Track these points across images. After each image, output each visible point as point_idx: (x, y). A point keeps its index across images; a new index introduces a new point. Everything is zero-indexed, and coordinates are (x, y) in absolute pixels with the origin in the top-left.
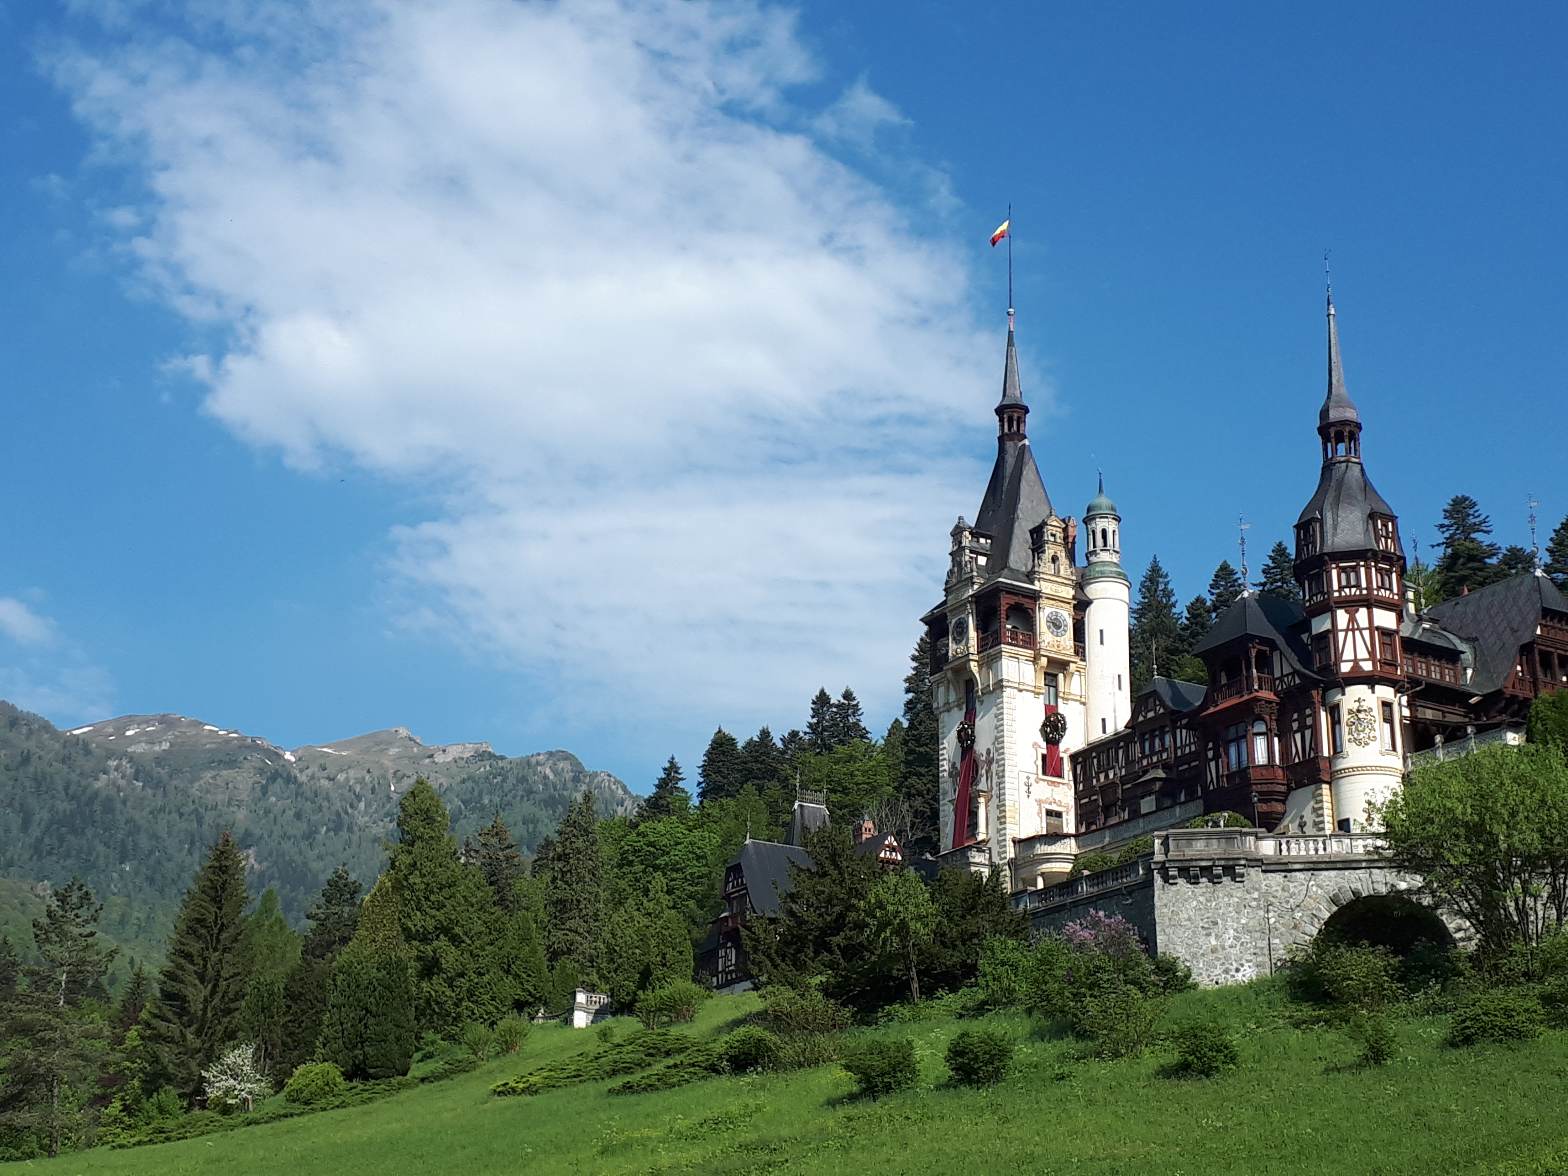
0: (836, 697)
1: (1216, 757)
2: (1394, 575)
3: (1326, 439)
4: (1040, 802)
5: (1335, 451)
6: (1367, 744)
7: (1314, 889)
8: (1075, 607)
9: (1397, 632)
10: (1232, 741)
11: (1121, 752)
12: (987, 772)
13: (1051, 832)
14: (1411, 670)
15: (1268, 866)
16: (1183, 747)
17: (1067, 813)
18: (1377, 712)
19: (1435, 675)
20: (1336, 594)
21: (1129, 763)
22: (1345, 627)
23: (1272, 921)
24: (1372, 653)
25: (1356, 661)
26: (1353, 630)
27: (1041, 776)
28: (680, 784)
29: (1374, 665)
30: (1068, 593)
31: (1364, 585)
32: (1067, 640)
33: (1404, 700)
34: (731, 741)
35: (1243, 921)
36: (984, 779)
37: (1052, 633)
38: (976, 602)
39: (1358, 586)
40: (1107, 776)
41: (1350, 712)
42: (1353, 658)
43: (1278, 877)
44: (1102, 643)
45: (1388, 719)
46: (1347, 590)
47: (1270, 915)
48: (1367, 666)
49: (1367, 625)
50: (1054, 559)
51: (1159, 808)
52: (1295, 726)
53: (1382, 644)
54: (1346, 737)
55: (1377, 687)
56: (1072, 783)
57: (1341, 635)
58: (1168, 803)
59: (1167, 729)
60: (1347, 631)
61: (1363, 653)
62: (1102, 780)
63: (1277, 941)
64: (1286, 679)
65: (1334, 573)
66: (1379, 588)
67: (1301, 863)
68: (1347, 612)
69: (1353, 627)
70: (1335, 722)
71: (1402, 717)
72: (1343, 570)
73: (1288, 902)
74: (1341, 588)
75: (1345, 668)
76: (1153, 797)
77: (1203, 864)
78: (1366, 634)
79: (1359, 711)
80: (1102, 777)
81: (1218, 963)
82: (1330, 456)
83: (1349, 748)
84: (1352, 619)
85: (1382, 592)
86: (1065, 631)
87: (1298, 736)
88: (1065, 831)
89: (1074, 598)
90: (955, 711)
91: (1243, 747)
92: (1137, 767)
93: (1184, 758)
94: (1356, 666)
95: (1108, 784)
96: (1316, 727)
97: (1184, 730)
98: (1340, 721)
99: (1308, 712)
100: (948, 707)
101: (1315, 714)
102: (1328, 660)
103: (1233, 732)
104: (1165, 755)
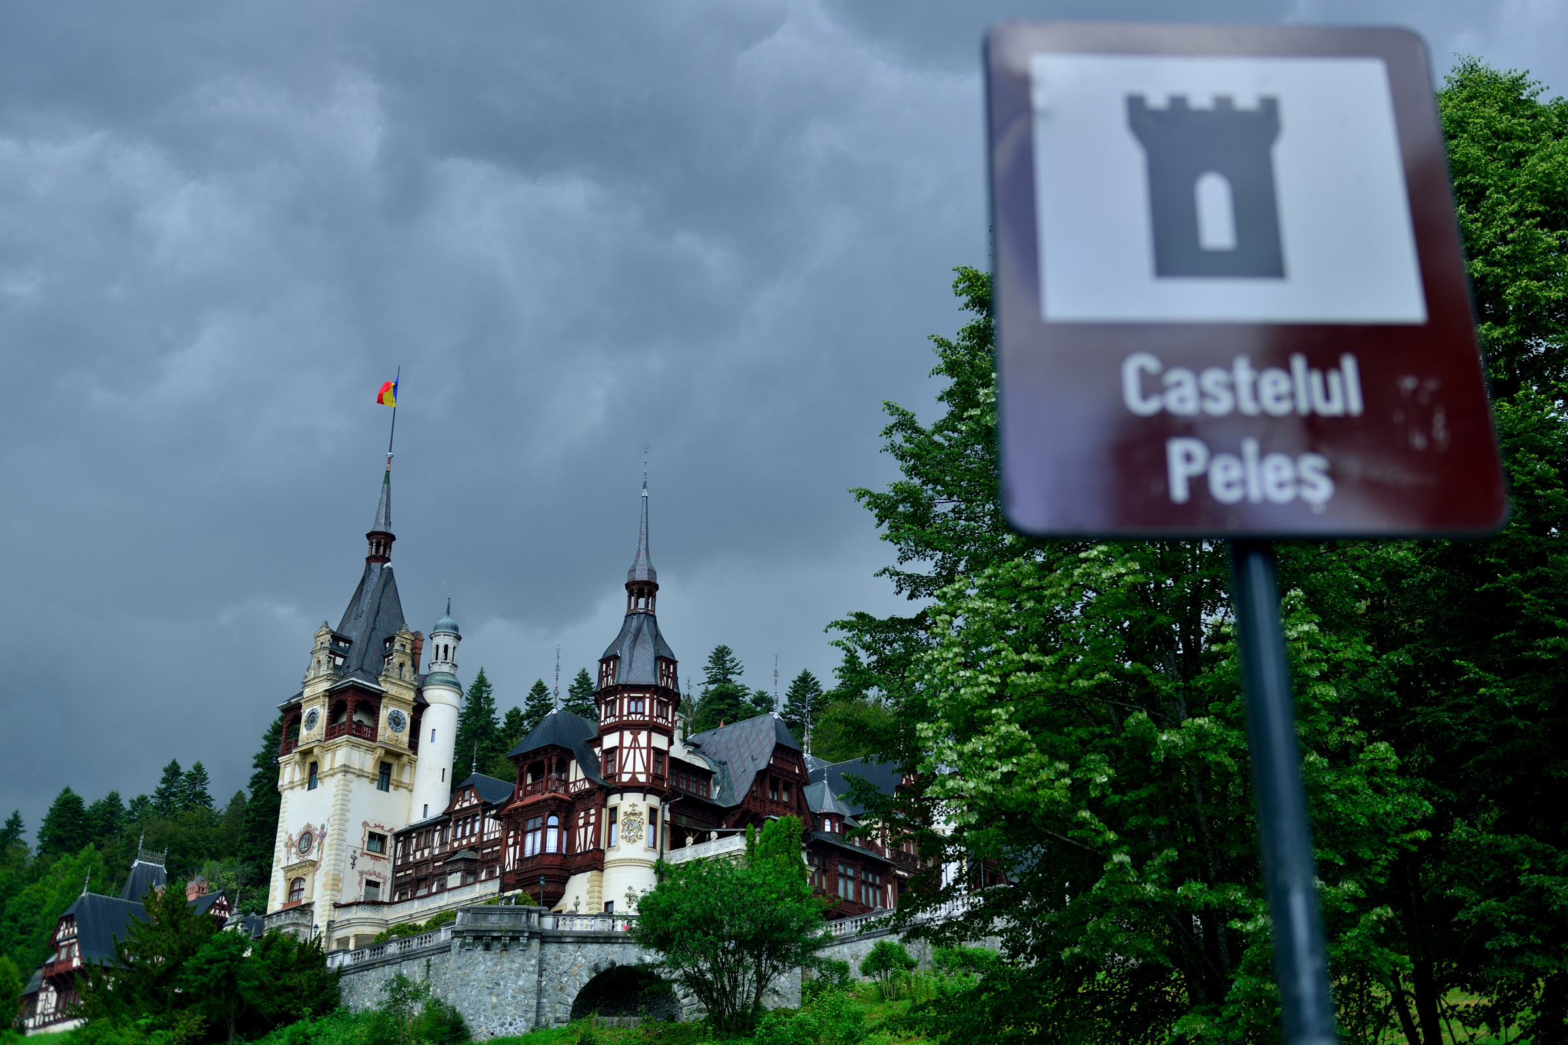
0: (186, 768)
1: (515, 844)
2: (670, 708)
3: (631, 594)
4: (361, 873)
5: (637, 604)
6: (635, 841)
7: (580, 959)
8: (414, 709)
9: (667, 752)
10: (530, 831)
11: (437, 834)
12: (319, 844)
13: (370, 899)
14: (674, 784)
15: (545, 938)
16: (489, 833)
17: (384, 883)
18: (645, 816)
19: (693, 790)
20: (625, 718)
21: (443, 844)
22: (629, 745)
23: (544, 983)
24: (647, 768)
25: (634, 773)
26: (635, 748)
27: (365, 851)
28: (22, 837)
29: (648, 778)
30: (410, 696)
31: (647, 713)
32: (404, 737)
33: (667, 806)
34: (78, 801)
35: (520, 983)
36: (315, 851)
37: (392, 728)
38: (328, 697)
40: (422, 854)
41: (625, 813)
42: (632, 770)
43: (552, 949)
44: (432, 741)
45: (653, 822)
47: (543, 978)
48: (642, 778)
49: (646, 745)
50: (402, 665)
51: (464, 885)
52: (581, 822)
53: (655, 761)
54: (620, 834)
55: (649, 797)
56: (392, 859)
57: (625, 752)
58: (471, 880)
59: (478, 818)
60: (630, 748)
61: (640, 768)
62: (418, 857)
63: (545, 1000)
64: (578, 783)
65: (626, 701)
66: (658, 716)
67: (572, 937)
69: (635, 745)
70: (612, 821)
71: (664, 822)
72: (632, 699)
73: (558, 968)
74: (629, 713)
76: (459, 874)
77: (495, 934)
78: (644, 752)
79: (632, 814)
80: (418, 854)
81: (495, 1018)
82: (632, 607)
83: (623, 844)
84: (635, 740)
85: (660, 720)
86: (403, 728)
87: (582, 831)
88: (380, 899)
89: (415, 700)
90: (298, 789)
91: (538, 837)
92: (449, 848)
93: (488, 843)
94: (634, 778)
95: (423, 862)
96: (597, 824)
97: (492, 819)
98: (616, 821)
99: (592, 811)
100: (292, 785)
101: (598, 814)
102: (612, 771)
103: (530, 824)
104: (473, 840)
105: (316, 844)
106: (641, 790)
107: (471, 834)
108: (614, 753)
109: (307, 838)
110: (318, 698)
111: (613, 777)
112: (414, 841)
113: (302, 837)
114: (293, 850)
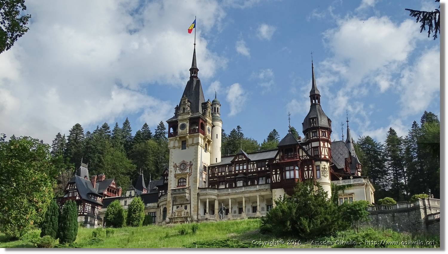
1: (276, 174)
4: (202, 178)
5: (312, 102)
6: (326, 177)
8: (212, 126)
11: (227, 168)
12: (190, 168)
13: (204, 187)
17: (207, 182)
18: (328, 169)
21: (230, 171)
22: (322, 146)
24: (328, 154)
25: (325, 155)
26: (324, 147)
27: (203, 171)
29: (329, 157)
30: (211, 122)
32: (210, 135)
33: (330, 167)
36: (188, 169)
37: (208, 132)
38: (189, 120)
39: (326, 137)
40: (222, 174)
41: (323, 168)
42: (324, 154)
44: (217, 138)
46: (323, 137)
48: (327, 157)
49: (327, 147)
50: (209, 112)
51: (243, 185)
52: (306, 169)
53: (329, 152)
54: (321, 174)
55: (328, 163)
56: (208, 174)
57: (322, 148)
59: (245, 164)
60: (323, 147)
61: (326, 154)
64: (304, 157)
65: (320, 132)
66: (329, 138)
68: (323, 142)
69: (324, 146)
70: (317, 170)
72: (323, 132)
74: (322, 136)
75: (323, 157)
76: (242, 182)
78: (327, 149)
79: (325, 168)
80: (220, 174)
83: (322, 177)
84: (324, 145)
87: (307, 172)
88: (207, 187)
89: (212, 124)
90: (177, 150)
91: (292, 172)
92: (233, 173)
93: (251, 173)
94: (325, 157)
95: (222, 176)
96: (313, 170)
97: (251, 165)
98: (319, 170)
99: (310, 166)
100: (174, 147)
101: (313, 167)
102: (317, 154)
103: (287, 168)
104: (245, 171)
105: (188, 167)
106: (327, 161)
107: (243, 169)
108: (317, 148)
109: (183, 165)
110: (185, 120)
111: (318, 156)
112: (217, 169)
113: (181, 165)
114: (178, 169)
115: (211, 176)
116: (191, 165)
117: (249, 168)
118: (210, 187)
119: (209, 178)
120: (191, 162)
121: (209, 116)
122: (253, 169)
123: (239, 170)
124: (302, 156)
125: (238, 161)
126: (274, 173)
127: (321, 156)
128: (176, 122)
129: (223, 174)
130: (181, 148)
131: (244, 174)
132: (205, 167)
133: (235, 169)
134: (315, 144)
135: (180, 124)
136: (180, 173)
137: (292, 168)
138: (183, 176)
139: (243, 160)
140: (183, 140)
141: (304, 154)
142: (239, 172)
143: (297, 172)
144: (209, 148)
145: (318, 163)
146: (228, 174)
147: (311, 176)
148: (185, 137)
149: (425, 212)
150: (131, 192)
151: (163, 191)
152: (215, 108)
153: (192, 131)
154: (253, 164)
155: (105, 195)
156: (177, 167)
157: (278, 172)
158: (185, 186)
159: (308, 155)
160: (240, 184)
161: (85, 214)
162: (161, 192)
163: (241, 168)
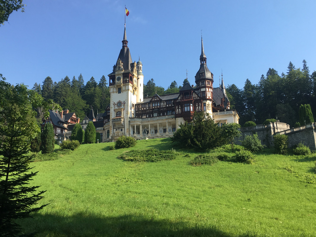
3: (201, 60)
4: (132, 112)
11: (147, 105)
17: (134, 114)
21: (149, 107)
22: (207, 91)
25: (209, 97)
27: (132, 107)
37: (135, 82)
39: (210, 85)
41: (207, 105)
44: (140, 86)
45: (211, 107)
46: (208, 85)
48: (211, 98)
50: (135, 70)
52: (197, 105)
53: (212, 94)
54: (207, 108)
55: (211, 102)
56: (135, 109)
58: (159, 115)
59: (159, 102)
61: (210, 96)
62: (142, 109)
68: (208, 89)
70: (204, 106)
72: (208, 82)
76: (157, 113)
79: (209, 105)
83: (207, 110)
87: (197, 107)
89: (137, 77)
90: (115, 93)
91: (188, 107)
92: (151, 108)
93: (162, 108)
94: (209, 98)
95: (144, 110)
96: (201, 106)
97: (163, 103)
98: (206, 106)
99: (200, 103)
100: (113, 92)
101: (201, 104)
102: (204, 96)
103: (186, 105)
104: (158, 107)
105: (123, 105)
106: (210, 100)
107: (157, 106)
108: (204, 92)
109: (119, 104)
110: (120, 74)
111: (205, 97)
112: (141, 106)
113: (118, 103)
114: (116, 106)
115: (137, 110)
116: (124, 103)
117: (161, 105)
118: (137, 117)
119: (136, 111)
120: (124, 101)
121: (135, 72)
122: (164, 106)
123: (155, 106)
124: (195, 97)
125: (154, 101)
126: (177, 108)
127: (206, 97)
128: (115, 76)
129: (145, 109)
130: (118, 93)
131: (158, 109)
132: (133, 105)
133: (152, 105)
134: (203, 90)
135: (117, 77)
136: (118, 108)
137: (188, 104)
138: (119, 111)
139: (157, 100)
140: (119, 87)
141: (196, 96)
142: (155, 108)
143: (191, 107)
144: (136, 92)
145: (204, 102)
146: (148, 109)
147: (200, 109)
148: (120, 85)
149: (274, 131)
150: (86, 121)
151: (107, 120)
152: (139, 67)
153: (125, 82)
154: (164, 103)
155: (69, 123)
156: (116, 104)
157: (180, 108)
158: (121, 116)
159: (198, 96)
160: (155, 115)
161: (57, 134)
162: (105, 120)
163: (156, 105)
